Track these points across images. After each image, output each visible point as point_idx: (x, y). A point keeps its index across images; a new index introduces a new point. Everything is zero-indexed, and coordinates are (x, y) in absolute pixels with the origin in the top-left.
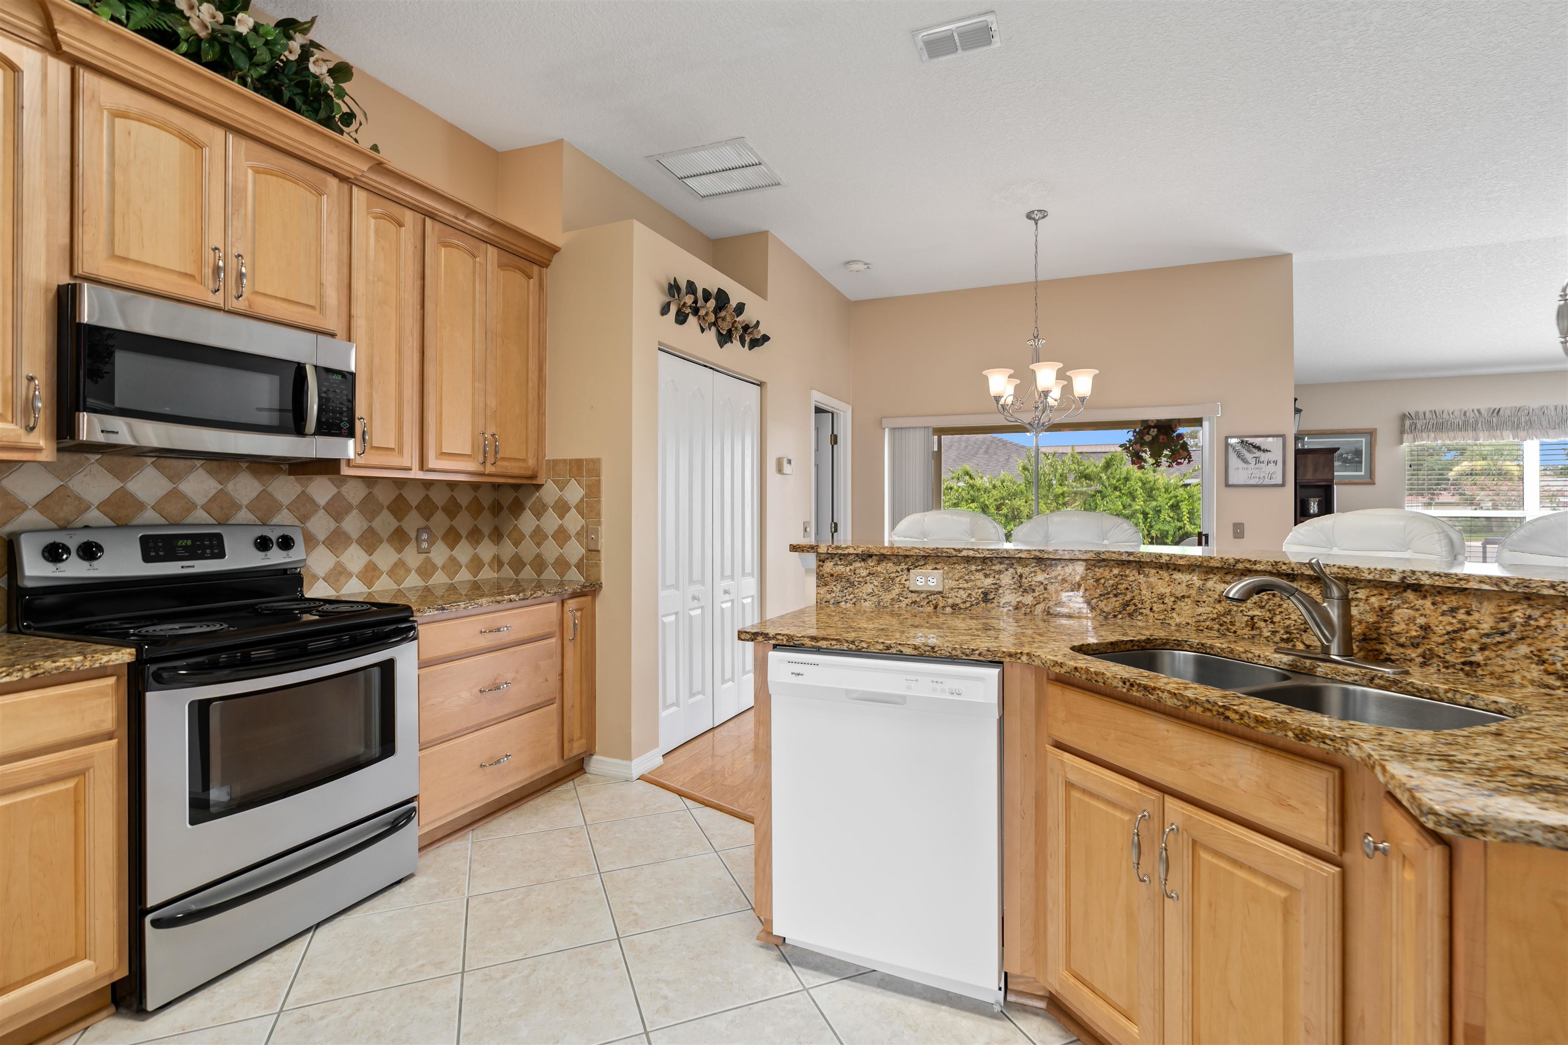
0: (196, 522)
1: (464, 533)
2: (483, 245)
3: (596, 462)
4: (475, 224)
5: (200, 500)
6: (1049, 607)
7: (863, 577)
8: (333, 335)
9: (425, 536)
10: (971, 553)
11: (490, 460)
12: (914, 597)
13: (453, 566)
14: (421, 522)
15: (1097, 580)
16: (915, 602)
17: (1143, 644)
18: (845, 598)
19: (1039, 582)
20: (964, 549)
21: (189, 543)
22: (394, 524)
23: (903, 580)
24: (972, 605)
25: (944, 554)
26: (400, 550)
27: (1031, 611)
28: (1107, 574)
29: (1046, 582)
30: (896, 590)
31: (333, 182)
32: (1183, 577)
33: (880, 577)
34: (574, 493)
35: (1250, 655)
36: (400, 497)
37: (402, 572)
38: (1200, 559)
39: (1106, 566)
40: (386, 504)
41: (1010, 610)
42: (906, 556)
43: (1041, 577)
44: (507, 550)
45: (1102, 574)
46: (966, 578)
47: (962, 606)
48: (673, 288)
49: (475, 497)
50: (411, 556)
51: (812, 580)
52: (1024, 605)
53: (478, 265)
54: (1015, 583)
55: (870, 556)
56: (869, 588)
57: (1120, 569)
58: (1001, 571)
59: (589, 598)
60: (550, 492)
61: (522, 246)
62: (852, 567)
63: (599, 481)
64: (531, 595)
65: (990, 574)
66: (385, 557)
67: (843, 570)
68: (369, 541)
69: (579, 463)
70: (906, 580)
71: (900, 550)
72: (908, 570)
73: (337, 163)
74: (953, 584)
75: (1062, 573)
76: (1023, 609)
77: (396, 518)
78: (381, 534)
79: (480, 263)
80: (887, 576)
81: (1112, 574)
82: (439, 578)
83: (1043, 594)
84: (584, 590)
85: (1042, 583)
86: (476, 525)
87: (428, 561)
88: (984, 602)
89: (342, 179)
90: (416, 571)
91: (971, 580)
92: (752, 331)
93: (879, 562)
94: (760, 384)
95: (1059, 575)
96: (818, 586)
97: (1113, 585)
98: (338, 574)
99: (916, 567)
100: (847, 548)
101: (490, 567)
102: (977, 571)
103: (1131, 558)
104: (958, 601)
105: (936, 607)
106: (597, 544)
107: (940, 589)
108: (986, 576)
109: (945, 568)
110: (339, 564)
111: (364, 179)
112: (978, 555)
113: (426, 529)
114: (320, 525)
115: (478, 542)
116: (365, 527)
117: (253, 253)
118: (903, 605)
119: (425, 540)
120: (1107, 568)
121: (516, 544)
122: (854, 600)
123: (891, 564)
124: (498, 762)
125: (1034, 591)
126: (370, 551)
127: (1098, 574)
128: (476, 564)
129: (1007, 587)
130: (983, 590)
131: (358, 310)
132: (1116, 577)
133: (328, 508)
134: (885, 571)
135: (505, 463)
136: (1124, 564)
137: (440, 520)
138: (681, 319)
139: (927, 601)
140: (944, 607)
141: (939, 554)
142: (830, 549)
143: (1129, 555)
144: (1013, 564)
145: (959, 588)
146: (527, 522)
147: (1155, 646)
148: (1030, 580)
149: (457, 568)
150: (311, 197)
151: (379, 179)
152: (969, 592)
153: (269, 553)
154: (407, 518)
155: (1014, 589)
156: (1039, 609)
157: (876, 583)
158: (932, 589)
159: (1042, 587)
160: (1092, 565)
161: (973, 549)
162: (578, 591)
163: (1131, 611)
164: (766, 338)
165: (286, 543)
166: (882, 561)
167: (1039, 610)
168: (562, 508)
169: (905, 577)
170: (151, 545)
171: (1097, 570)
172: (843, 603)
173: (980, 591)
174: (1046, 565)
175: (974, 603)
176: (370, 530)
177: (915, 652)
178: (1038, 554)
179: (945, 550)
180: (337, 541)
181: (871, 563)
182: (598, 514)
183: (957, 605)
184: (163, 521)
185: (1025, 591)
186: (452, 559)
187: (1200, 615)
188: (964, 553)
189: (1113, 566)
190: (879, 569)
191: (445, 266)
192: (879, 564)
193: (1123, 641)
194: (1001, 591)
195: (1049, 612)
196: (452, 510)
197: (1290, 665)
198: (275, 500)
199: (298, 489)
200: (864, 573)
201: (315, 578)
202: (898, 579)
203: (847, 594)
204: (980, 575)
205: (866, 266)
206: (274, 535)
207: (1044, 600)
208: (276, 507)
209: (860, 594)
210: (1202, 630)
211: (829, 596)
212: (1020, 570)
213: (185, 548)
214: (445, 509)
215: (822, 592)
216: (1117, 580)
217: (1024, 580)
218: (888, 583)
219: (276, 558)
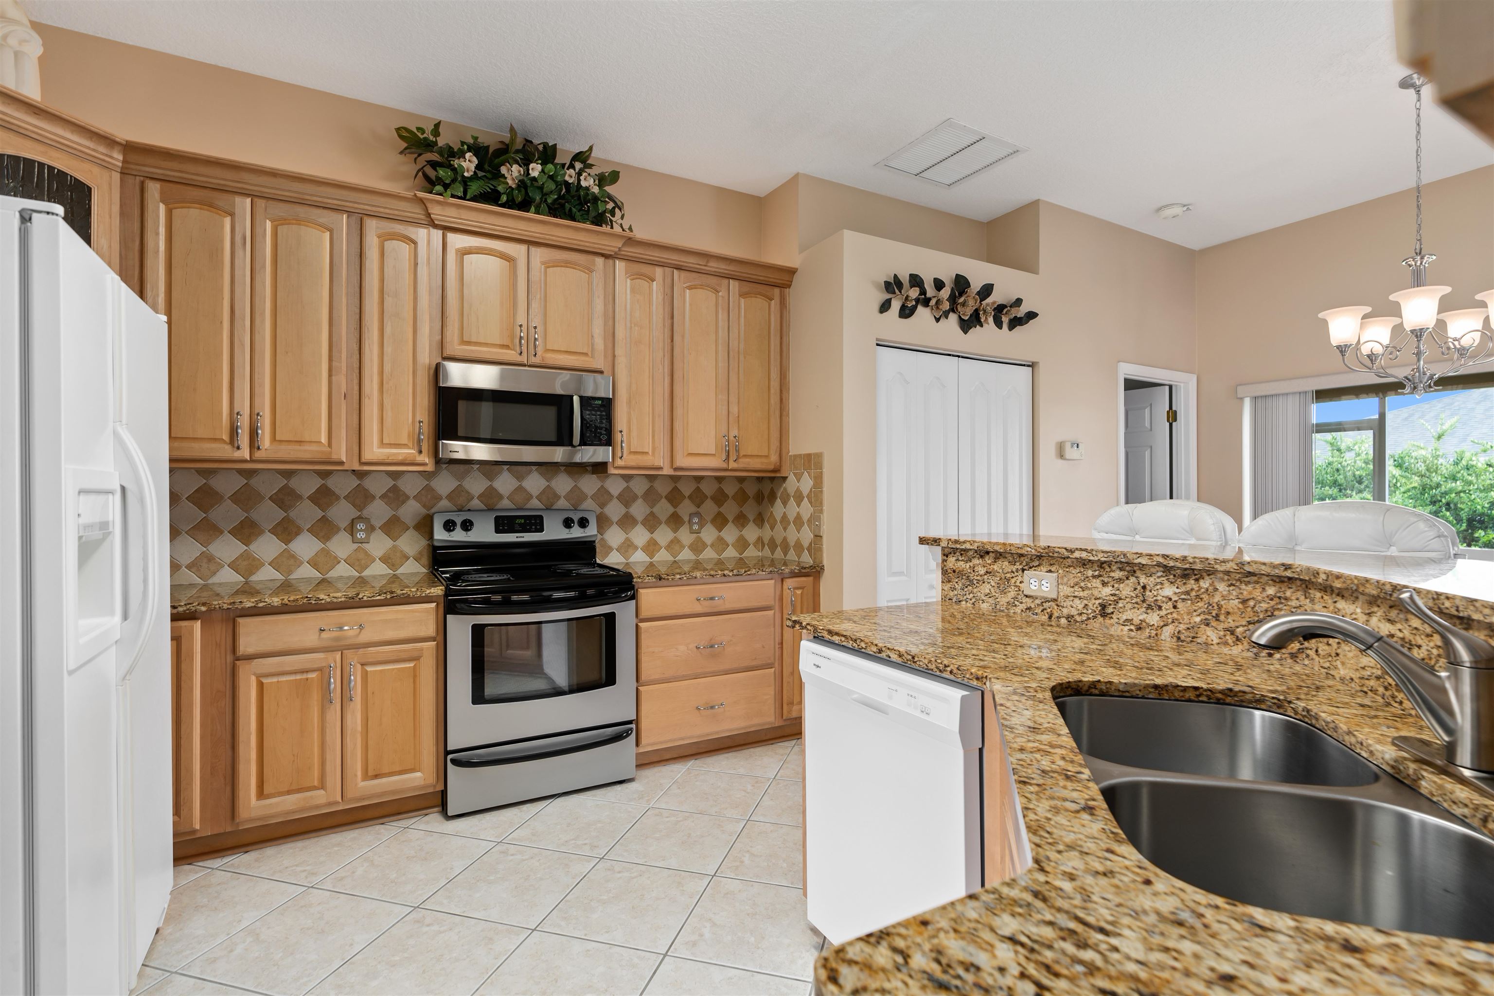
0: (533, 507)
1: (730, 518)
2: (725, 281)
3: (819, 456)
4: (714, 265)
5: (535, 492)
6: (1179, 632)
7: (981, 576)
8: (601, 372)
9: (696, 520)
10: (1084, 555)
11: (733, 457)
12: (1029, 602)
13: (720, 544)
14: (693, 509)
15: (1244, 602)
16: (1029, 609)
17: (1220, 696)
18: (965, 597)
19: (1166, 597)
20: (1077, 549)
21: (523, 521)
22: (671, 510)
23: (1018, 582)
24: (1089, 619)
25: (1056, 555)
26: (675, 530)
27: (1156, 635)
28: (1257, 594)
29: (1175, 598)
30: (1012, 594)
31: (600, 261)
32: (1346, 607)
33: (996, 577)
34: (806, 484)
35: (1353, 740)
36: (676, 490)
37: (677, 547)
38: (1356, 582)
39: (1257, 582)
40: (664, 494)
41: (1131, 630)
42: (1021, 555)
43: (1169, 591)
44: (767, 533)
45: (1250, 593)
46: (1082, 584)
47: (1078, 619)
48: (893, 285)
49: (741, 488)
50: (685, 536)
51: (937, 576)
52: (1149, 625)
53: (720, 299)
54: (1137, 596)
55: (988, 553)
56: (986, 588)
57: (1277, 588)
58: (1121, 579)
59: (811, 579)
60: (791, 484)
61: (762, 275)
62: (971, 564)
63: (821, 473)
64: (745, 572)
65: (1108, 583)
66: (664, 535)
67: (964, 566)
68: (651, 522)
69: (809, 456)
70: (1021, 583)
71: (1012, 548)
72: (1023, 570)
73: (600, 246)
74: (1066, 590)
75: (1195, 587)
76: (1148, 630)
77: (672, 505)
78: (661, 518)
79: (722, 297)
80: (1003, 576)
81: (1264, 595)
82: (709, 554)
83: (1171, 613)
84: (803, 571)
85: (1170, 599)
86: (741, 511)
87: (699, 539)
88: (1102, 616)
89: (606, 256)
90: (689, 547)
91: (1087, 588)
92: (1009, 311)
93: (996, 559)
94: (1032, 365)
95: (1192, 589)
96: (943, 582)
97: (1266, 611)
98: (627, 547)
99: (1031, 568)
100: (964, 542)
101: (755, 546)
102: (1094, 577)
103: (1288, 574)
104: (1074, 612)
105: (1050, 617)
106: (820, 530)
107: (1054, 596)
108: (1104, 584)
109: (1060, 571)
110: (627, 539)
111: (623, 253)
112: (1092, 558)
113: (698, 514)
114: (614, 510)
115: (743, 526)
116: (648, 512)
117: (545, 324)
118: (1018, 610)
119: (696, 523)
120: (1257, 586)
121: (772, 528)
122: (974, 600)
123: (1006, 563)
124: (712, 707)
125: (1160, 608)
126: (652, 529)
127: (1245, 593)
128: (743, 544)
129: (1128, 600)
130: (1100, 601)
131: (619, 351)
132: (1272, 599)
133: (620, 497)
134: (1001, 571)
135: (747, 460)
136: (1283, 582)
137: (709, 508)
138: (906, 312)
139: (1042, 608)
140: (1059, 617)
141: (1051, 554)
142: (950, 543)
143: (1286, 569)
144: (1135, 572)
145: (1074, 597)
146: (778, 509)
147: (1242, 701)
148: (1155, 593)
149: (724, 546)
150: (584, 276)
151: (631, 250)
152: (1086, 602)
153: (572, 530)
154: (681, 505)
155: (1137, 603)
156: (1168, 631)
157: (993, 584)
158: (1045, 595)
159: (1170, 603)
160: (1237, 580)
161: (1085, 550)
162: (796, 571)
163: (1294, 651)
164: (1032, 315)
165: (583, 523)
166: (998, 558)
167: (1167, 634)
168: (799, 497)
169: (1020, 579)
170: (501, 522)
171: (1243, 586)
172: (964, 603)
173: (1097, 602)
174: (1174, 576)
175: (1090, 616)
176: (652, 514)
177: (899, 660)
178: (1161, 560)
179: (1057, 550)
180: (627, 522)
181: (989, 560)
182: (821, 503)
183: (1073, 616)
184: (513, 507)
185: (1149, 607)
186: (720, 539)
187: (1363, 668)
188: (1077, 554)
189: (1267, 583)
190: (995, 567)
191: (690, 305)
192: (995, 562)
193: (1178, 686)
194: (1120, 605)
195: (1179, 638)
196: (720, 498)
197: (1393, 767)
198: (582, 492)
199: (598, 484)
200: (982, 571)
201: (610, 549)
202: (1013, 581)
203: (967, 593)
204: (1097, 583)
205: (1185, 208)
206: (576, 517)
207: (1173, 622)
208: (583, 497)
209: (979, 594)
210: (1366, 693)
211: (952, 594)
212: (1143, 580)
213: (520, 524)
214: (714, 498)
215: (946, 588)
216: (1272, 603)
217: (1148, 593)
218: (1004, 583)
219: (576, 533)
